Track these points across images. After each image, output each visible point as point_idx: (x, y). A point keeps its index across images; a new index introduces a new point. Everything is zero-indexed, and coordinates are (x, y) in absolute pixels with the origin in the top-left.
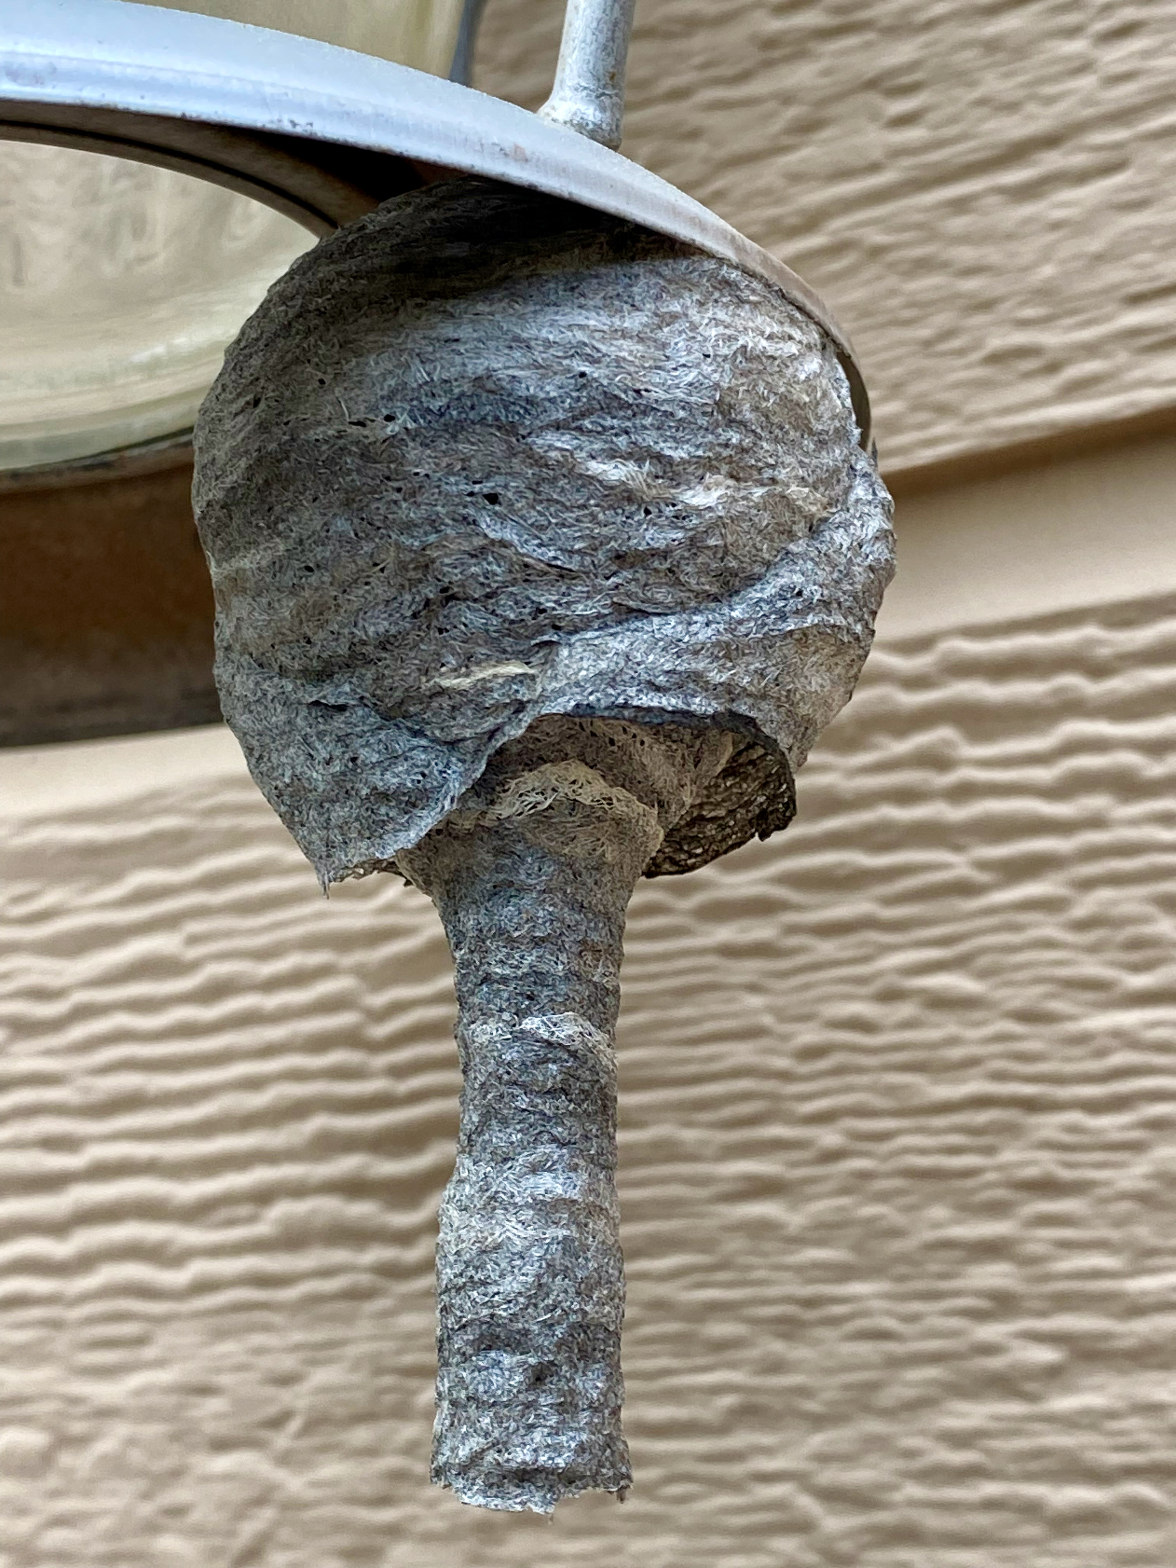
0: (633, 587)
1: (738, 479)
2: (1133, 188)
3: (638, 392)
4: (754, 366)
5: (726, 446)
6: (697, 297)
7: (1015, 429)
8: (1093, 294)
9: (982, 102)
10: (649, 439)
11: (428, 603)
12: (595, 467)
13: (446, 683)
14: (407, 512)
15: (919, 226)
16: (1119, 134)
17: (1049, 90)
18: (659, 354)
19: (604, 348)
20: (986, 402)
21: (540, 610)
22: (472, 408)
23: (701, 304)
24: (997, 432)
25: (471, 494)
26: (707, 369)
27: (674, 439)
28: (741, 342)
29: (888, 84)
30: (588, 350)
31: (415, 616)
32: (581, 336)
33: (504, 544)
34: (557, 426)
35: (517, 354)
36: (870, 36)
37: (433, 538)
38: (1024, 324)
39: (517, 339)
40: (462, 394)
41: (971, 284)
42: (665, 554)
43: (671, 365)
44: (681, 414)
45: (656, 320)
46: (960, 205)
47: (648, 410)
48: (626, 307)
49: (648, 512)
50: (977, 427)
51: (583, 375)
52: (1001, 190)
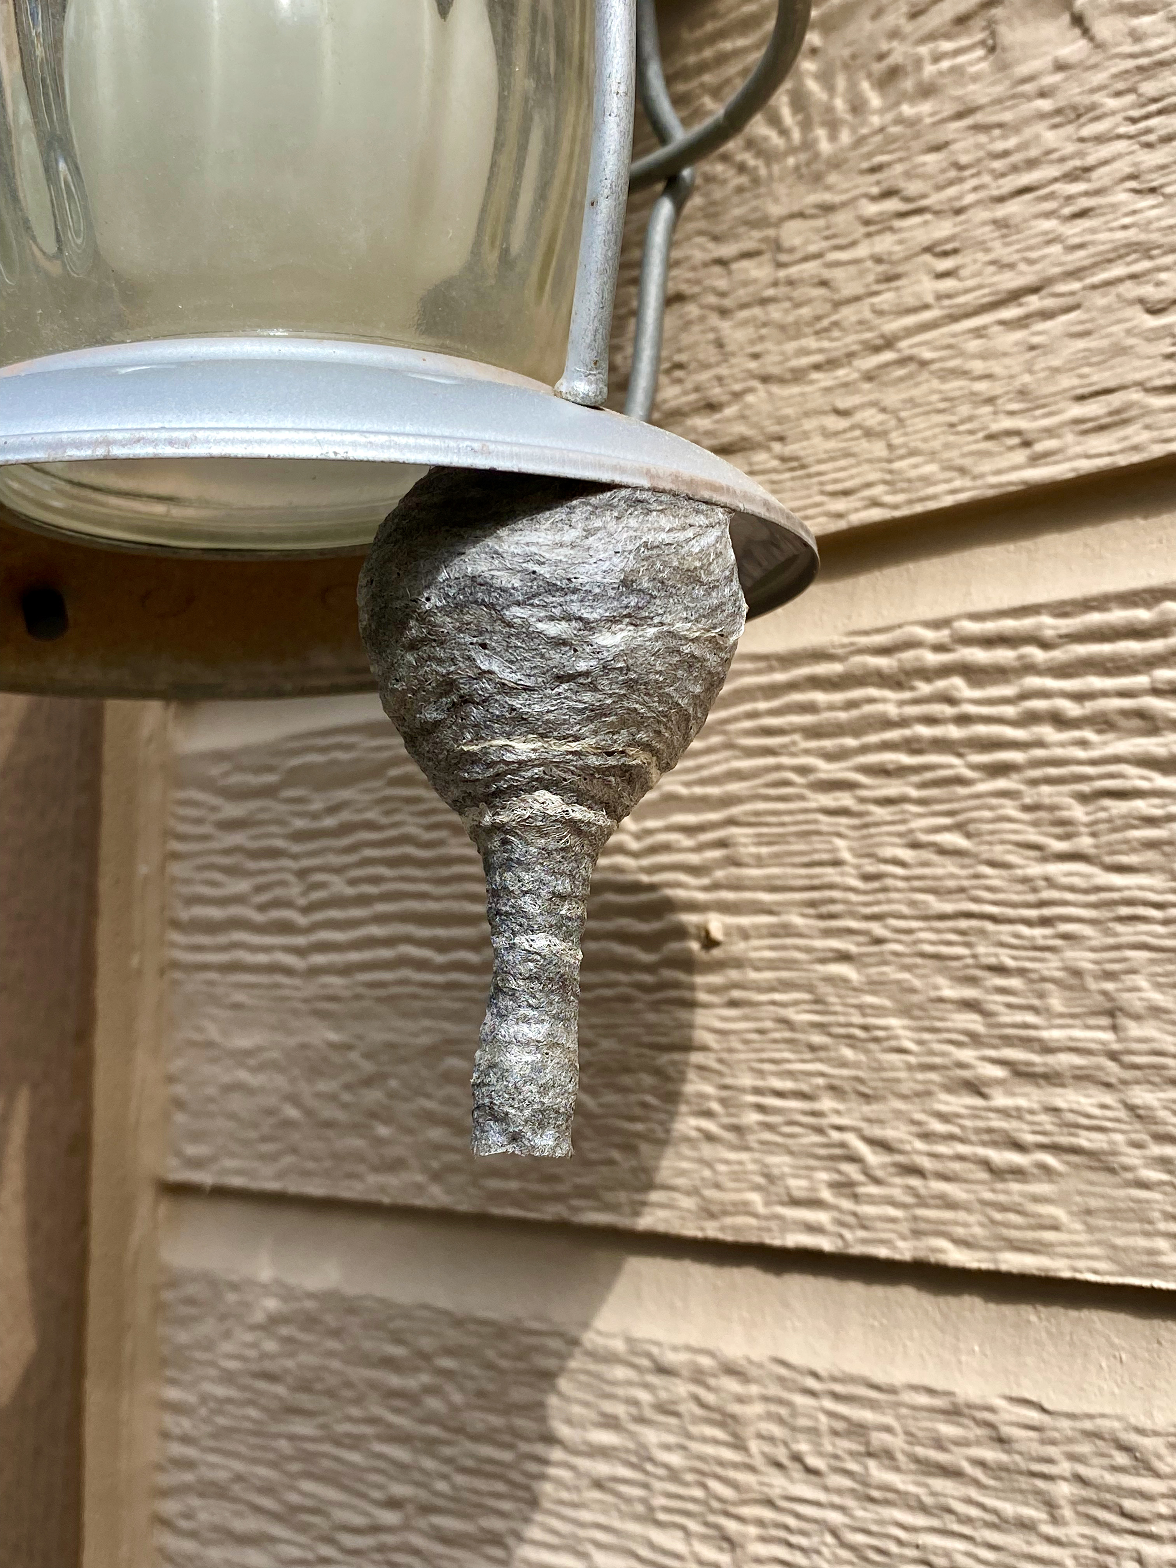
0: (569, 694)
1: (636, 625)
2: (1082, 322)
3: (569, 579)
4: (655, 552)
5: (627, 607)
6: (616, 514)
7: (1001, 485)
8: (1054, 394)
9: (993, 263)
10: (575, 608)
11: (454, 704)
12: (541, 626)
13: (465, 749)
14: (440, 653)
15: (949, 347)
16: (1076, 286)
17: (1033, 255)
18: (586, 554)
19: (547, 556)
20: (986, 466)
21: (513, 709)
22: (471, 594)
23: (618, 518)
24: (992, 486)
25: (472, 644)
26: (616, 560)
27: (591, 607)
28: (644, 539)
29: (938, 249)
30: (537, 557)
31: (448, 709)
32: (534, 549)
33: (491, 672)
34: (518, 604)
35: (496, 562)
36: (928, 217)
37: (452, 668)
38: (1011, 413)
39: (496, 552)
40: (466, 586)
41: (981, 387)
42: (587, 674)
43: (592, 561)
44: (597, 590)
45: (585, 533)
46: (979, 333)
47: (575, 591)
48: (566, 527)
49: (575, 650)
50: (979, 482)
51: (534, 572)
52: (1002, 323)
